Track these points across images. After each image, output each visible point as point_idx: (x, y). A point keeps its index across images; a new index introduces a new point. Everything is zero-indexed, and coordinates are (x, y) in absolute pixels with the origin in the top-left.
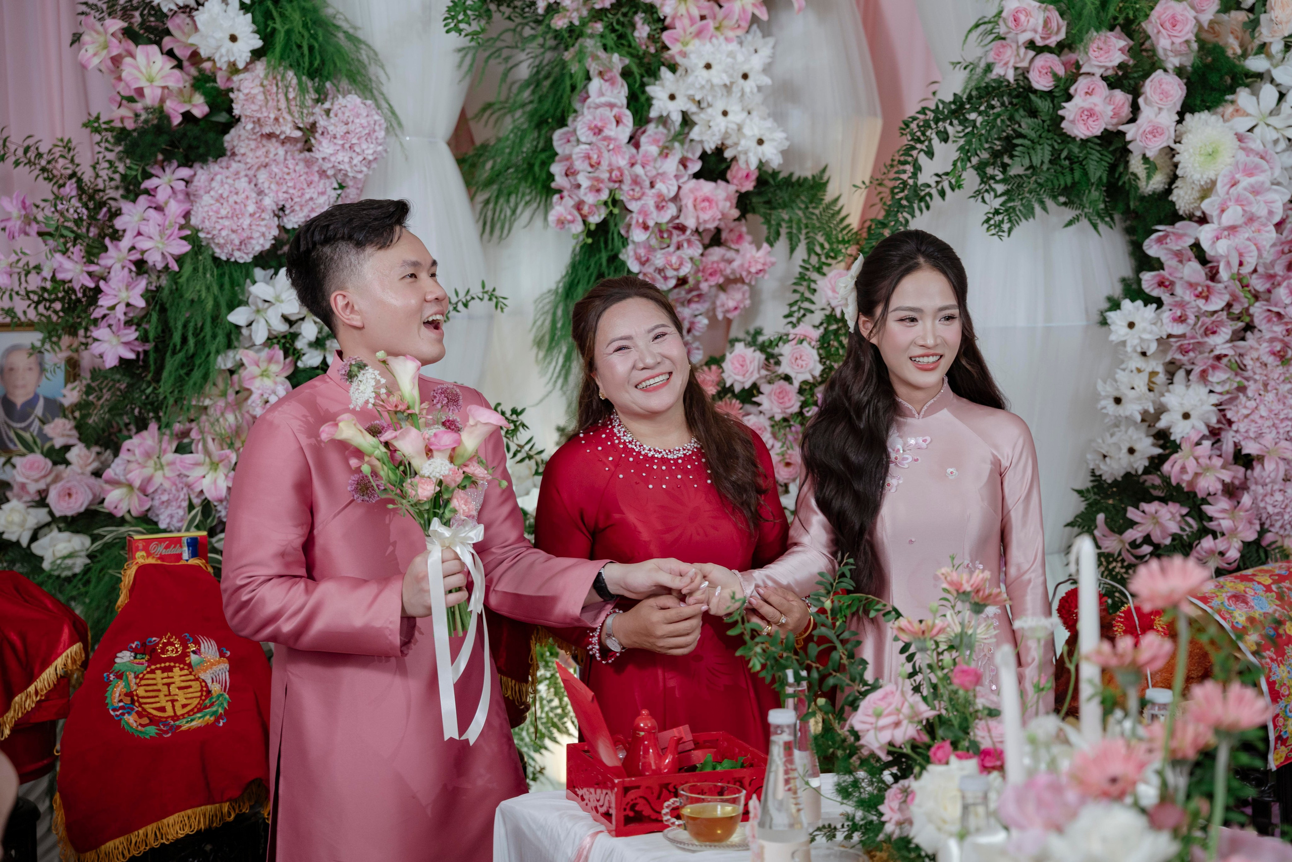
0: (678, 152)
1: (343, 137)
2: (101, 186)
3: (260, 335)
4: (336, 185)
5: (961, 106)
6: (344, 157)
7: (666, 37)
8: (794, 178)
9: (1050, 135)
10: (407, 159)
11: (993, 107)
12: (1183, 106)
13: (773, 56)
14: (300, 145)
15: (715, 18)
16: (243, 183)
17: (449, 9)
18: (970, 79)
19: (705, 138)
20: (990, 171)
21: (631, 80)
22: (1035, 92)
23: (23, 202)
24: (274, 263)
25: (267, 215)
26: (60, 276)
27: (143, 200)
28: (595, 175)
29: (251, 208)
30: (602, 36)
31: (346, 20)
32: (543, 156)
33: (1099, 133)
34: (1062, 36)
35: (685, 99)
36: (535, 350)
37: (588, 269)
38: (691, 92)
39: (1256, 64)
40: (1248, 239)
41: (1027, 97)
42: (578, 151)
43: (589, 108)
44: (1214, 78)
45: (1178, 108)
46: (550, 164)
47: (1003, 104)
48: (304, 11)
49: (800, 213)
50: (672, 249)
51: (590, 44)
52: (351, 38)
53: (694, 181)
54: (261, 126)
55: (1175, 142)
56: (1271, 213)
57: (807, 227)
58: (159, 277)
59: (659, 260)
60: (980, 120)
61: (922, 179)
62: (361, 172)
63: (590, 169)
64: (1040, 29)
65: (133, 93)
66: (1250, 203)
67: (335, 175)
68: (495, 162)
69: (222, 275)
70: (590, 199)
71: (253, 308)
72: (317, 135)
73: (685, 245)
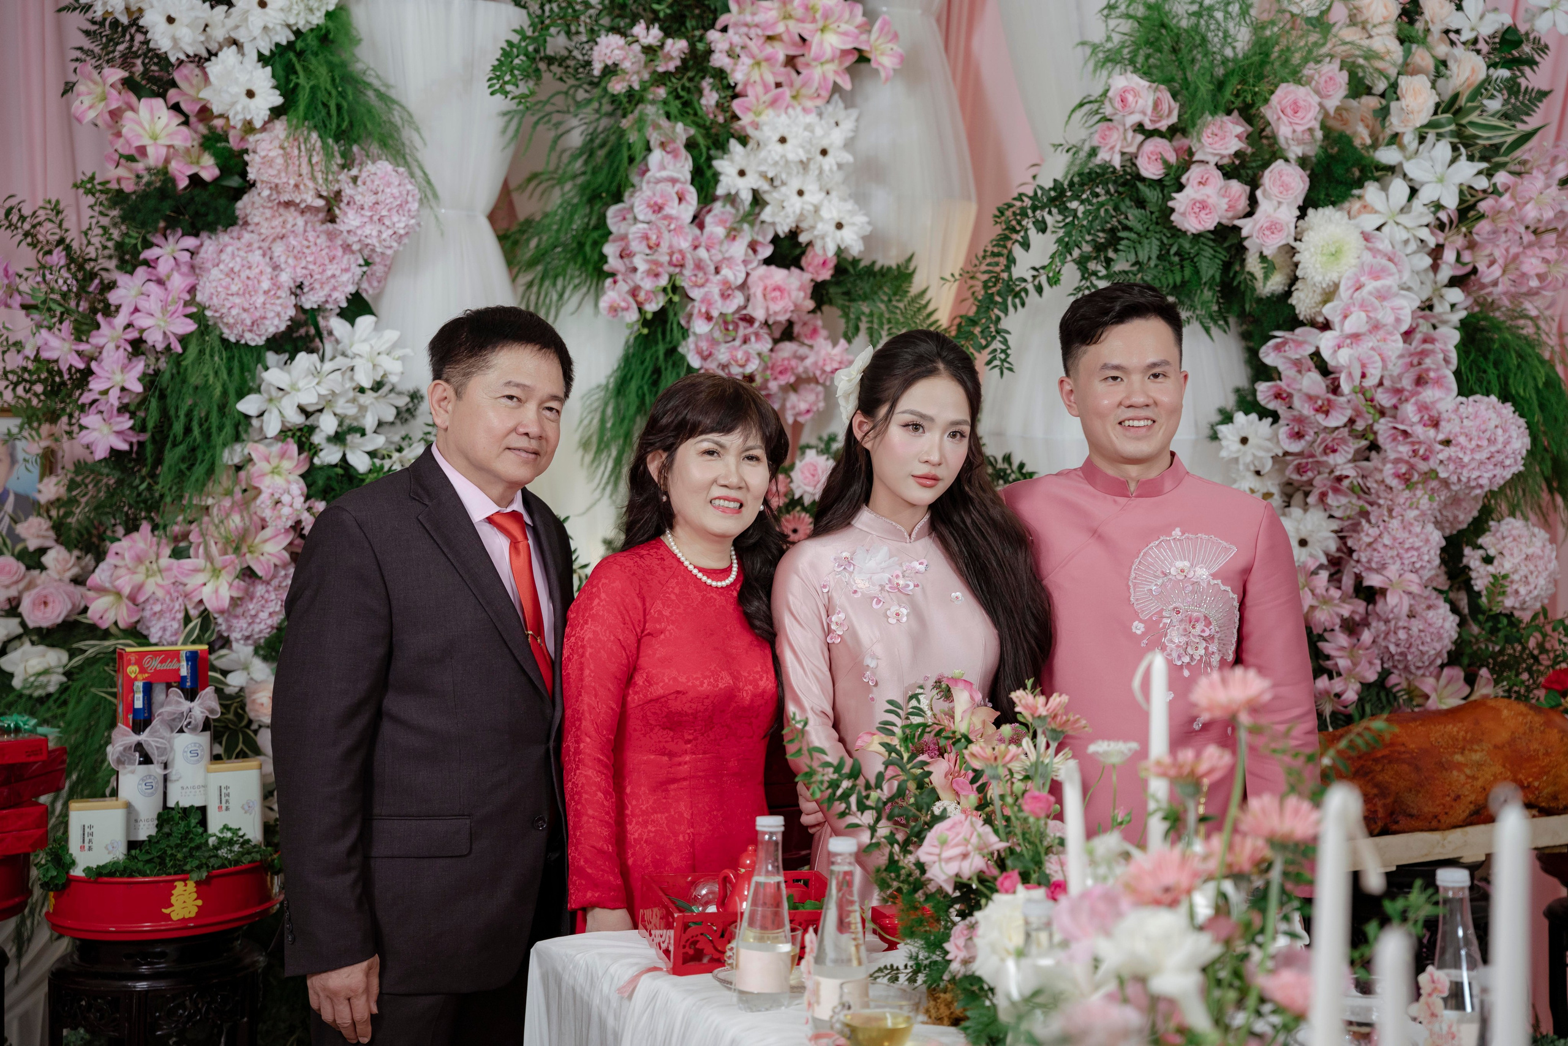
0: (747, 234)
1: (371, 208)
2: (93, 255)
3: (272, 427)
4: (362, 262)
5: (1062, 193)
6: (371, 230)
7: (736, 105)
8: (877, 267)
9: (1159, 228)
10: (442, 234)
11: (1097, 195)
12: (1305, 201)
13: (856, 130)
14: (321, 215)
15: (791, 85)
16: (256, 257)
17: (495, 69)
18: (1072, 163)
19: (777, 220)
20: (1092, 266)
21: (696, 152)
22: (1143, 180)
23: (6, 271)
24: (289, 347)
25: (284, 293)
26: (45, 355)
27: (141, 271)
28: (654, 257)
29: (266, 285)
30: (665, 103)
31: (378, 77)
32: (595, 235)
33: (1212, 228)
34: (1174, 119)
35: (756, 176)
36: (580, 452)
37: (642, 363)
38: (763, 168)
39: (1387, 155)
40: (1373, 349)
41: (1134, 186)
42: (635, 231)
43: (648, 182)
44: (1339, 171)
45: (1300, 202)
46: (603, 244)
47: (1108, 192)
48: (332, 67)
49: (882, 306)
50: (737, 343)
51: (651, 111)
52: (381, 96)
53: (764, 267)
54: (278, 193)
55: (1296, 240)
56: (1398, 320)
57: (889, 322)
58: (157, 359)
59: (723, 354)
60: (1081, 209)
61: (1017, 272)
62: (390, 247)
63: (648, 251)
64: (1149, 111)
65: (133, 152)
66: (1375, 309)
67: (360, 251)
68: (540, 240)
69: (230, 359)
70: (647, 284)
71: (266, 396)
72: (342, 205)
73: (753, 339)
